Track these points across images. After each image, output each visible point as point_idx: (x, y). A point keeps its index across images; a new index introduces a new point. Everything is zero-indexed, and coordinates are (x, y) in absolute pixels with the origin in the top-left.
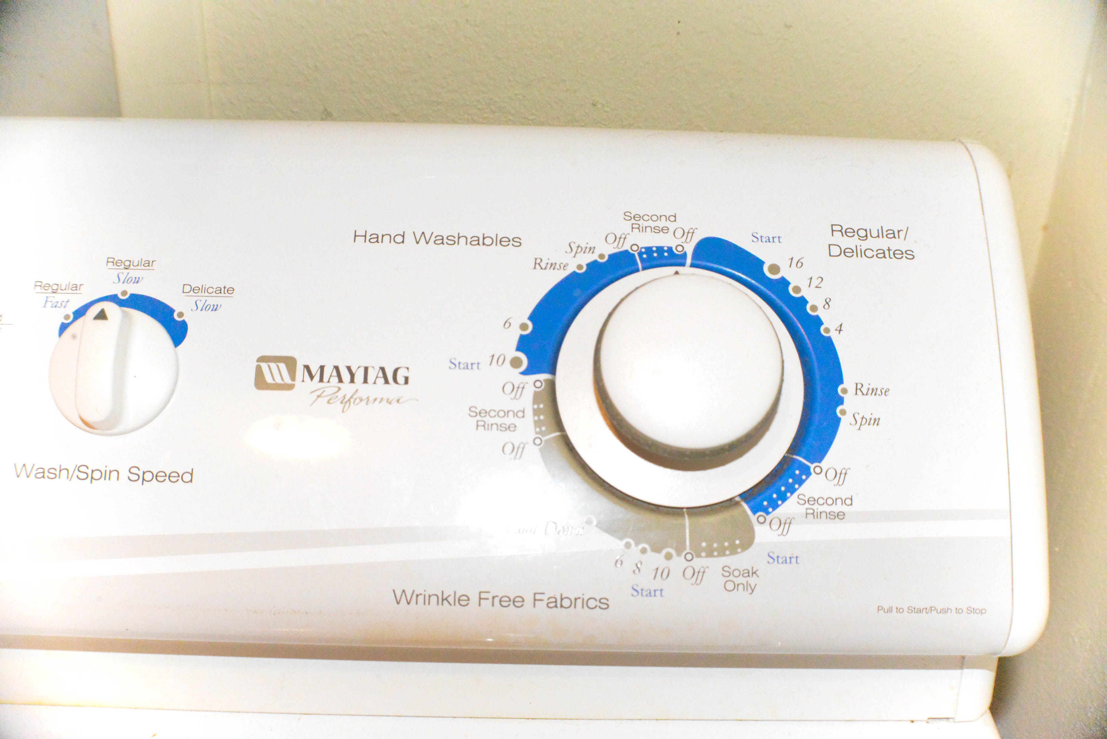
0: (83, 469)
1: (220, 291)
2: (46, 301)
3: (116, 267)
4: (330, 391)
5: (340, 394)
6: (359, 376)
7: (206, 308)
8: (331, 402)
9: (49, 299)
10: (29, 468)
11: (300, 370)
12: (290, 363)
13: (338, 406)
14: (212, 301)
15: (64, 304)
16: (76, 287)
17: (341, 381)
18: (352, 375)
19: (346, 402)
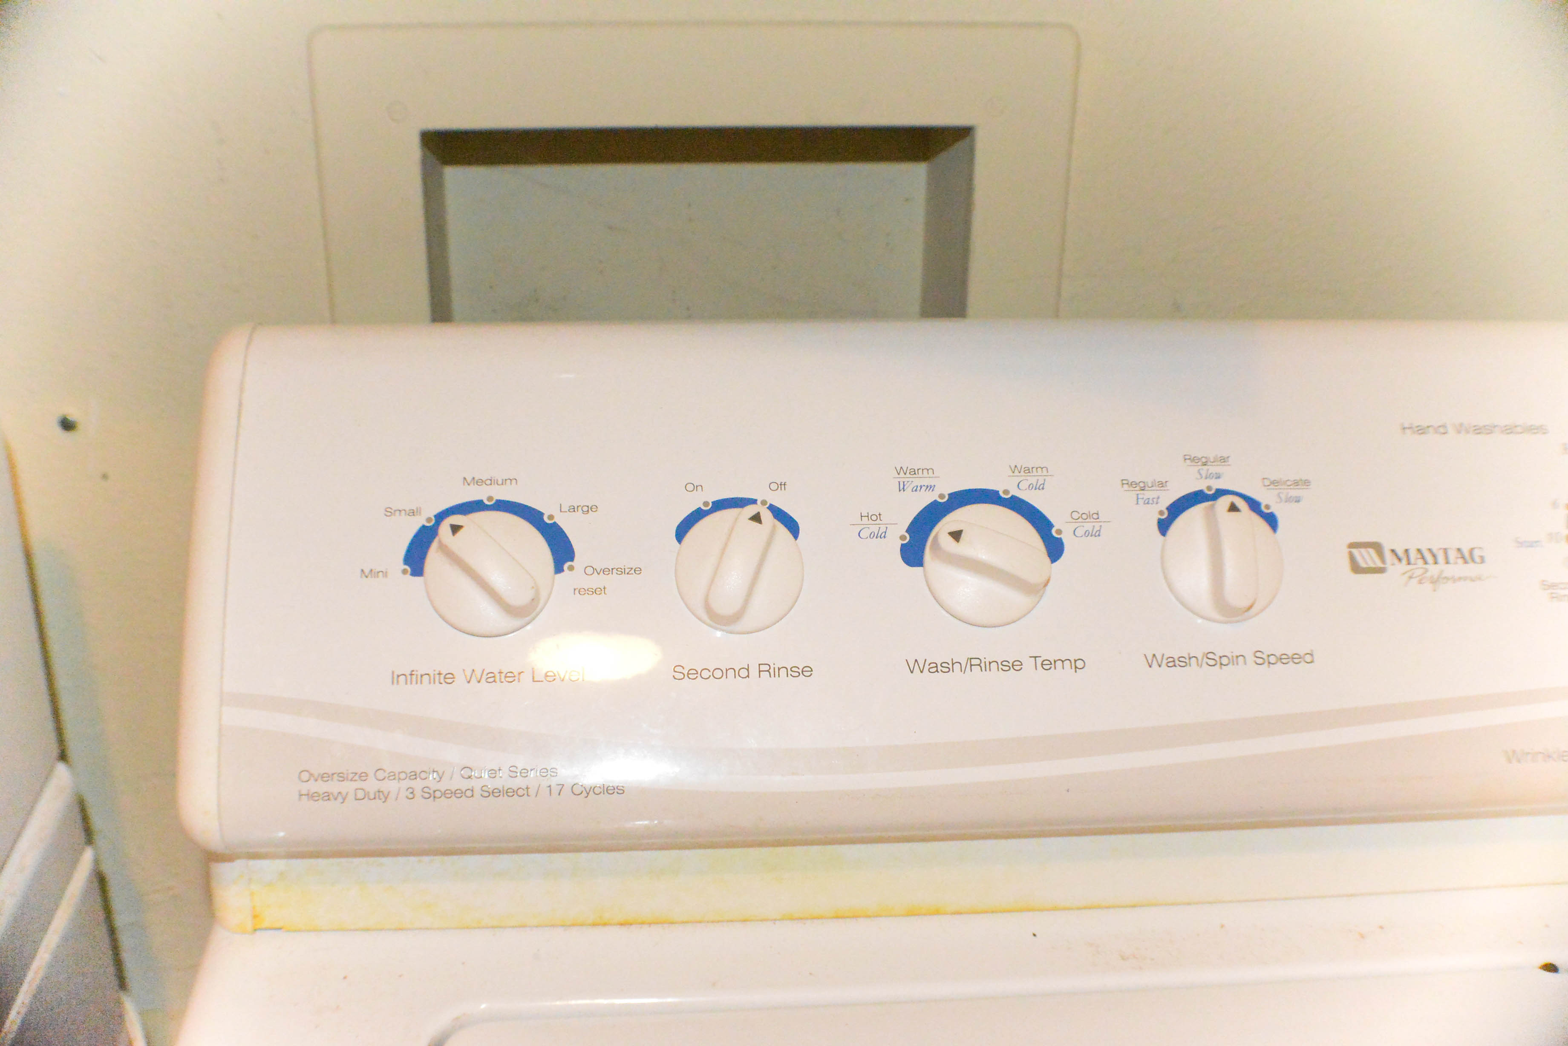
0: (1211, 656)
1: (1296, 483)
2: (1138, 499)
3: (1193, 464)
4: (1419, 572)
5: (1428, 574)
6: (1441, 558)
7: (1289, 500)
8: (1422, 582)
9: (1140, 496)
10: (1159, 657)
11: (1388, 555)
12: (1377, 547)
13: (1428, 586)
14: (1294, 493)
15: (1155, 500)
16: (1162, 484)
17: (1426, 563)
18: (1434, 556)
19: (1435, 581)
